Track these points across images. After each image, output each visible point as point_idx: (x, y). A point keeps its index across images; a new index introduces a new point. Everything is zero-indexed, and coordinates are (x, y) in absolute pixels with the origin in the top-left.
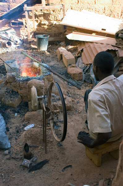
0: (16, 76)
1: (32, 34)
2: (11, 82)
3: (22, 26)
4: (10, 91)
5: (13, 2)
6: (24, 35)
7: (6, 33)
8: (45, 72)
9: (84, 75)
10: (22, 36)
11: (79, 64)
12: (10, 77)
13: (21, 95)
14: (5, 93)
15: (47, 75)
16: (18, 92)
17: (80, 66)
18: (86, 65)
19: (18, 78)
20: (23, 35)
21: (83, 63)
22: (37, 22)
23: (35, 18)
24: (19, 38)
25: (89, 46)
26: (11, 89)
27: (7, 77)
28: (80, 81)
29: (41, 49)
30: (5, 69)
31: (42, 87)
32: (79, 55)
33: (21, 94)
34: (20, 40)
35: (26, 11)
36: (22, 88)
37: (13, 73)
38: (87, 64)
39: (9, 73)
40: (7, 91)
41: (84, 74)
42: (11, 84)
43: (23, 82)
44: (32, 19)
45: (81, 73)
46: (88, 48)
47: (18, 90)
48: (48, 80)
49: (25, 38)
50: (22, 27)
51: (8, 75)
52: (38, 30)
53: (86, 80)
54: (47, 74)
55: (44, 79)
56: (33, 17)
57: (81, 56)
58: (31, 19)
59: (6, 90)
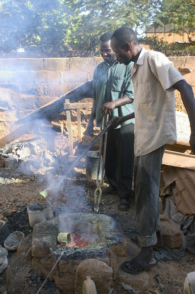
0: (50, 244)
1: (76, 148)
2: (41, 258)
3: (59, 133)
4: (37, 276)
5: (45, 94)
6: (60, 148)
7: (31, 145)
8: (109, 236)
9: (183, 237)
10: (58, 151)
11: (171, 213)
12: (39, 248)
13: (61, 287)
14: (27, 281)
15: (115, 245)
16: (53, 281)
17: (173, 217)
18: (186, 217)
19: (54, 250)
20: (58, 148)
21: (179, 211)
22: (85, 127)
23: (82, 121)
24: (52, 153)
25: (187, 177)
26: (40, 273)
27: (34, 246)
28: (177, 250)
29: (93, 176)
30: (28, 220)
31: (108, 278)
32: (167, 192)
33: (61, 285)
34: (54, 157)
35: (67, 110)
36: (62, 273)
37: (45, 239)
38: (187, 215)
39: (37, 237)
40: (30, 277)
41: (185, 234)
42: (39, 262)
43: (66, 260)
44: (76, 122)
45: (178, 235)
46: (186, 181)
47: (54, 277)
48: (116, 254)
49: (64, 154)
50: (58, 135)
51: (35, 241)
52: (85, 140)
53: (189, 249)
54: (114, 242)
55: (109, 255)
56: (78, 119)
57: (172, 194)
58: (73, 122)
59: (29, 275)
